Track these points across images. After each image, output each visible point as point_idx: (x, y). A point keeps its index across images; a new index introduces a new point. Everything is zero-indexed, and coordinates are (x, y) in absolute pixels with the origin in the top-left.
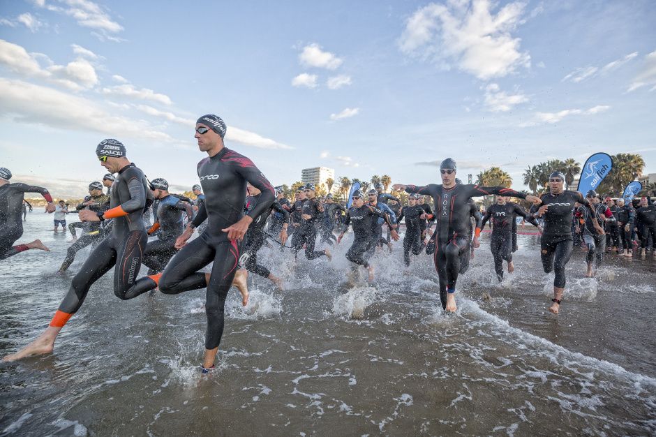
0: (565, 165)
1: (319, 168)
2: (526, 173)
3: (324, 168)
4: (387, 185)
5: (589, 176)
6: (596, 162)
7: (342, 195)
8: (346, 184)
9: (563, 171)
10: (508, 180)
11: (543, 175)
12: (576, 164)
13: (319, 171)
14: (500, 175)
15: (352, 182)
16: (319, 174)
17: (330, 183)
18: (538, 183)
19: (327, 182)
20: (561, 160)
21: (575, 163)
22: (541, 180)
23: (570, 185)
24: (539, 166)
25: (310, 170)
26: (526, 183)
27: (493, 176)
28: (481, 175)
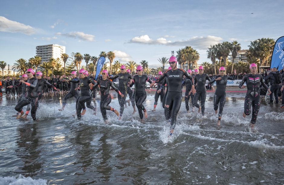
0: (232, 45)
1: (52, 45)
2: (209, 50)
3: (56, 45)
4: (112, 59)
5: (278, 51)
6: (282, 43)
7: (76, 67)
8: (78, 58)
9: (231, 49)
10: (196, 55)
11: (219, 52)
12: (239, 45)
13: (51, 48)
14: (192, 51)
15: (84, 56)
16: (52, 50)
17: (65, 58)
18: (216, 56)
19: (62, 57)
20: (229, 42)
21: (238, 43)
22: (217, 55)
23: (235, 58)
24: (216, 45)
25: (44, 46)
26: (208, 57)
27: (187, 52)
28: (179, 51)
